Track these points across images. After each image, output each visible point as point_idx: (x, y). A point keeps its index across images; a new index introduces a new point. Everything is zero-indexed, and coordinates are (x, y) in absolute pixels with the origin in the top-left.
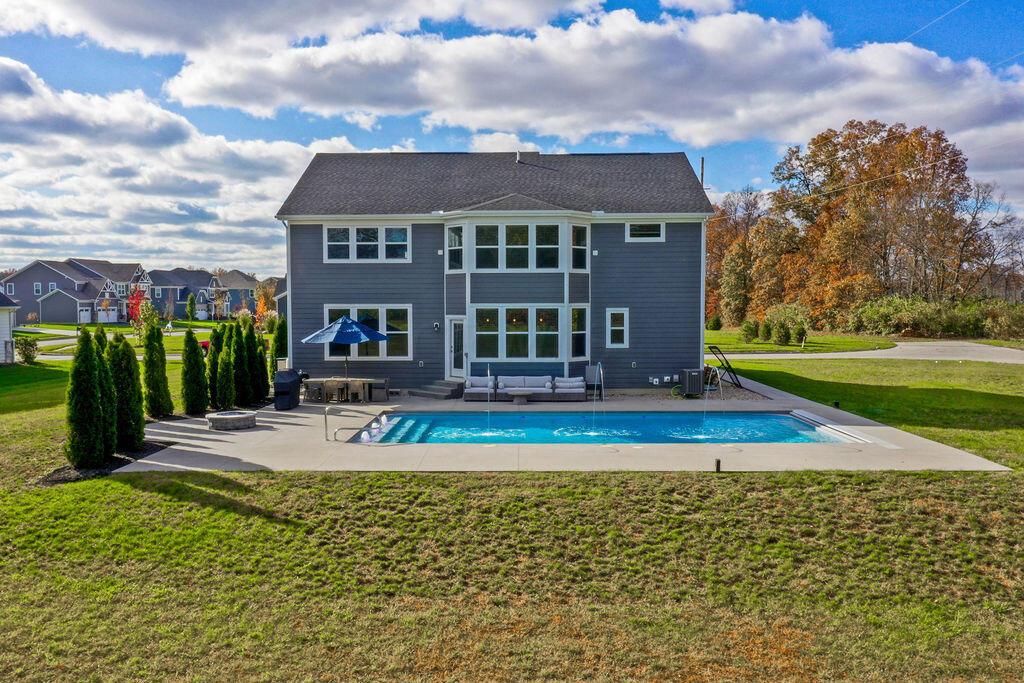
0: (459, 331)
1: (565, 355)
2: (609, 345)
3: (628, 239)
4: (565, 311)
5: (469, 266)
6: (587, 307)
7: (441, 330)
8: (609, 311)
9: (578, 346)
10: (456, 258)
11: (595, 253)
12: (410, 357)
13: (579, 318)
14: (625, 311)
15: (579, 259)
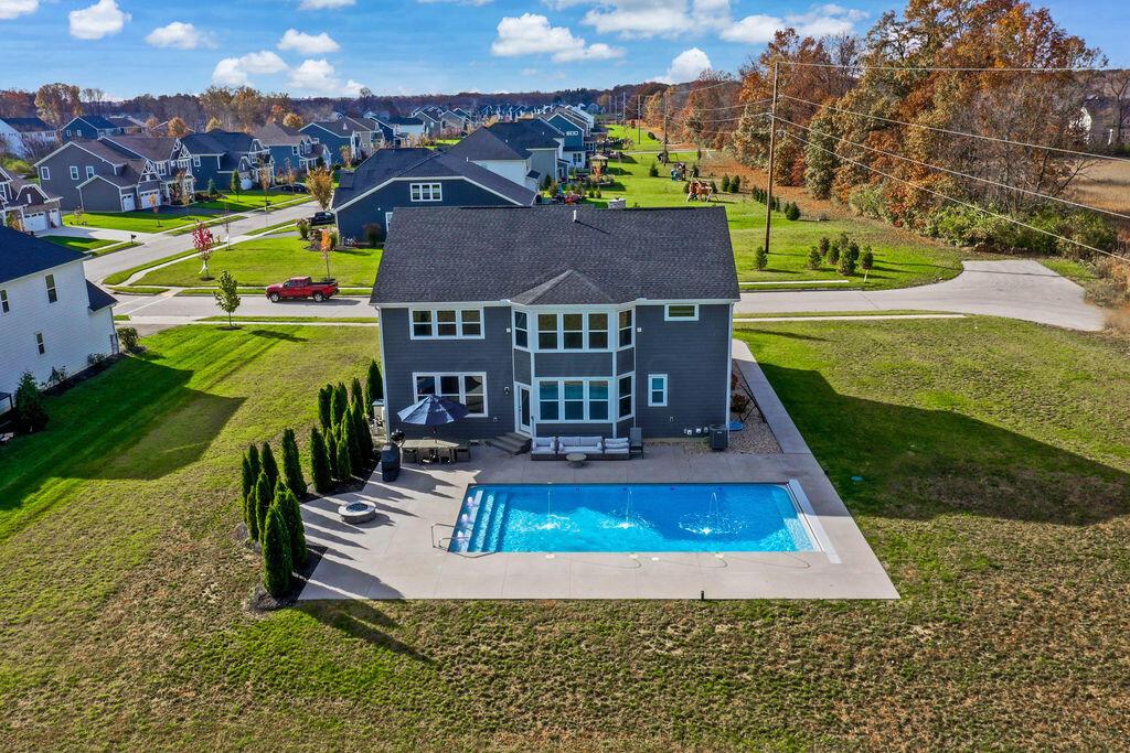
0: (525, 394)
1: (613, 417)
2: (651, 404)
3: (667, 318)
4: (613, 383)
5: (533, 347)
6: (632, 374)
7: (511, 392)
8: (651, 377)
9: (625, 407)
10: (522, 339)
11: (639, 330)
12: (485, 414)
13: (625, 386)
14: (665, 377)
15: (625, 337)
